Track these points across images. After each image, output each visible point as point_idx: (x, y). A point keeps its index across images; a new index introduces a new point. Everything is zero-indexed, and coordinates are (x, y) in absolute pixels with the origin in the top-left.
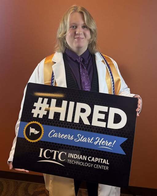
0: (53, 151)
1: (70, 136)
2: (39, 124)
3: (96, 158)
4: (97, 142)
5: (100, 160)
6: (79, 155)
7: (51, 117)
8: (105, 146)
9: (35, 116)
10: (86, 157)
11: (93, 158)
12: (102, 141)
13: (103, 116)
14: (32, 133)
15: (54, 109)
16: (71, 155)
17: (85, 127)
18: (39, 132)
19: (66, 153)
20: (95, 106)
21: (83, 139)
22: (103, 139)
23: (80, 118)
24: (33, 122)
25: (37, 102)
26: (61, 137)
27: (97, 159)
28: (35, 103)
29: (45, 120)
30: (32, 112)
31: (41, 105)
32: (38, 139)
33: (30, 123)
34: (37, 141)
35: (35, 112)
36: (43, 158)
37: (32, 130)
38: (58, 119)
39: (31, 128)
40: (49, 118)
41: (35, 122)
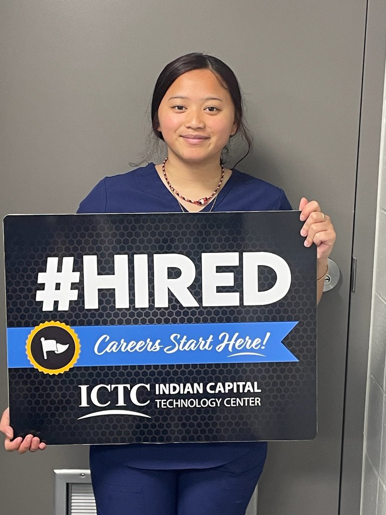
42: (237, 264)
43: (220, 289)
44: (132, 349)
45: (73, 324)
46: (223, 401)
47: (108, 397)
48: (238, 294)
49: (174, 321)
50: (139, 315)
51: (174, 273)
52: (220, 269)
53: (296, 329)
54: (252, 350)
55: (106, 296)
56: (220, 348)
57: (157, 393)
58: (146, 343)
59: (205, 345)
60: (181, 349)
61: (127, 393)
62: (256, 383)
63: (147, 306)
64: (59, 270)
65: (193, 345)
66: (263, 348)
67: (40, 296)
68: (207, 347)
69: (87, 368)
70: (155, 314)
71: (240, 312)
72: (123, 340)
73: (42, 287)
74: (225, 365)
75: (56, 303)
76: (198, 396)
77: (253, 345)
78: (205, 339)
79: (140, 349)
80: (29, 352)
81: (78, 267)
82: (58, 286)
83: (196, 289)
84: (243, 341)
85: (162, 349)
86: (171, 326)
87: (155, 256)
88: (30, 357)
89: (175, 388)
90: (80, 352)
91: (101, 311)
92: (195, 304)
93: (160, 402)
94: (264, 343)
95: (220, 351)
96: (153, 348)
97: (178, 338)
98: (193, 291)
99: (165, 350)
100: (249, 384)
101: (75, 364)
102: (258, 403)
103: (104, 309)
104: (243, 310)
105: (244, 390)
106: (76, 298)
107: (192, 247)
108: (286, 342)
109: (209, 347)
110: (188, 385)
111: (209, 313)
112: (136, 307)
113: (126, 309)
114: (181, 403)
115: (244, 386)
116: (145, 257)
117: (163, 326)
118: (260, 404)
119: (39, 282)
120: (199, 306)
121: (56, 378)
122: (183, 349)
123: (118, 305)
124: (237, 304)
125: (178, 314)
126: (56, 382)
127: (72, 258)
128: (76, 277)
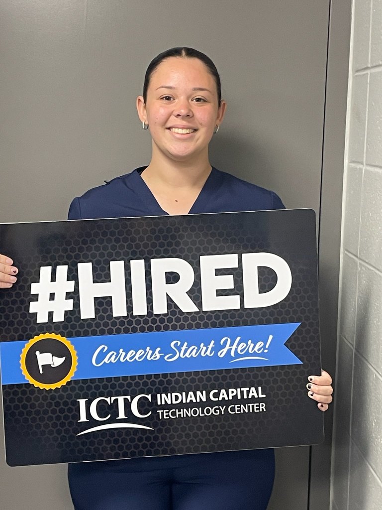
42: (237, 266)
43: (220, 293)
44: (131, 358)
46: (227, 409)
47: (108, 411)
48: (238, 297)
49: (174, 328)
50: (138, 322)
51: (172, 278)
52: (219, 272)
53: (298, 330)
54: (255, 354)
55: (103, 304)
56: (222, 353)
57: (159, 403)
58: (145, 351)
59: (206, 351)
60: (182, 356)
61: (127, 405)
62: (260, 388)
63: (145, 313)
64: (53, 279)
65: (195, 351)
66: (266, 351)
67: (33, 307)
68: (208, 353)
69: (85, 381)
70: (154, 321)
71: (241, 316)
72: (121, 350)
73: (36, 298)
74: (228, 371)
75: (51, 314)
77: (256, 349)
78: (206, 345)
79: (140, 358)
80: (23, 367)
81: (73, 275)
82: (52, 296)
83: (195, 293)
84: (245, 345)
85: (162, 357)
86: (170, 332)
87: (152, 260)
88: (25, 372)
89: (177, 398)
90: (77, 364)
91: (98, 320)
92: (197, 310)
93: (163, 413)
94: (267, 347)
95: (222, 356)
96: (154, 356)
97: (178, 345)
98: (192, 296)
99: (166, 358)
100: (253, 389)
101: (72, 378)
102: (263, 409)
103: (101, 318)
104: (244, 313)
105: (248, 395)
106: (71, 308)
107: (190, 250)
108: (289, 344)
109: (210, 354)
110: (191, 393)
111: (209, 318)
112: (134, 315)
113: (124, 317)
114: (184, 412)
115: (248, 392)
116: (142, 262)
117: (162, 333)
118: (265, 410)
119: (32, 292)
120: (199, 311)
121: (53, 393)
122: (184, 356)
123: (116, 314)
124: (238, 307)
125: (178, 320)
126: (53, 398)
127: (66, 267)
128: (70, 286)
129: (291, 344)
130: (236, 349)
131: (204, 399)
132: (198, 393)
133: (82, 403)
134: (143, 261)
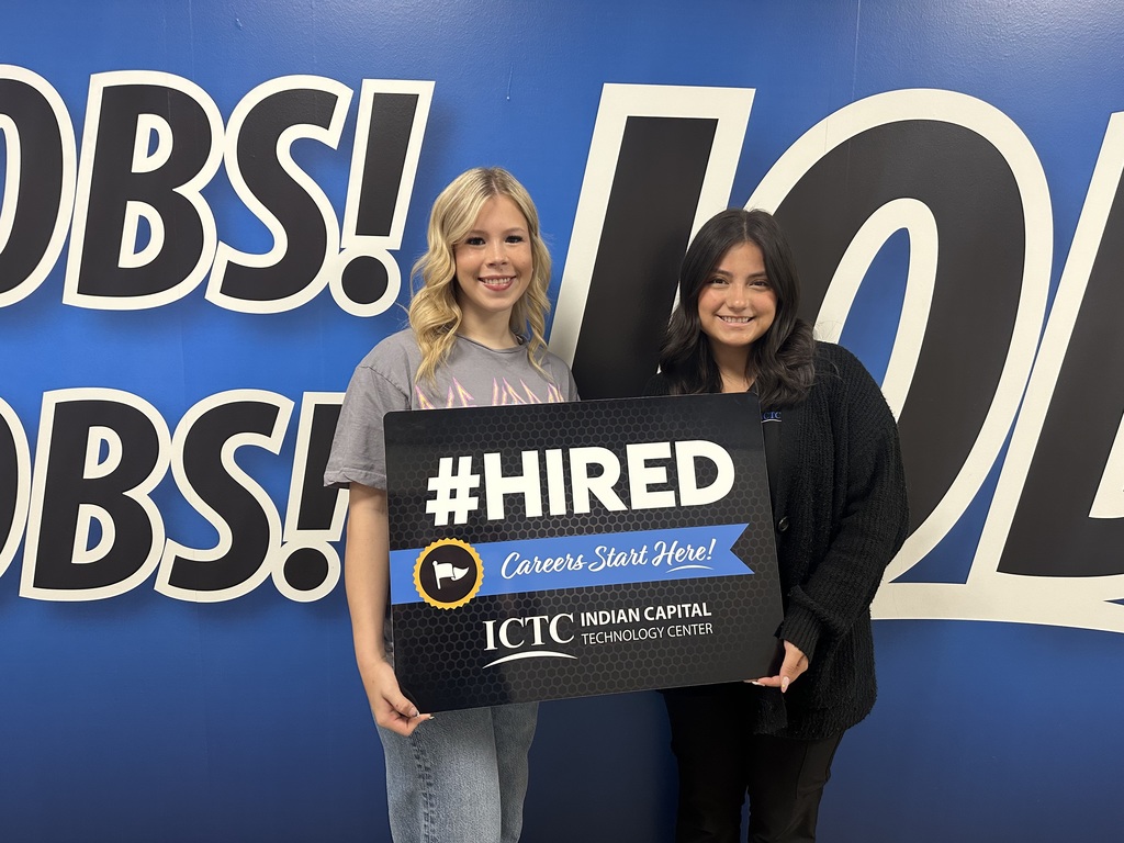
0: (527, 619)
1: (572, 560)
2: (461, 543)
3: (669, 607)
4: (660, 557)
5: (683, 609)
6: (613, 612)
7: (496, 511)
8: (687, 562)
9: (441, 520)
10: (637, 610)
11: (660, 608)
12: (675, 551)
13: (660, 475)
14: (446, 580)
15: (498, 485)
16: (588, 618)
17: (612, 520)
18: (466, 570)
19: (571, 617)
20: (630, 448)
21: (615, 560)
22: (676, 542)
23: (592, 497)
24: (441, 543)
25: (436, 475)
26: (544, 568)
27: (672, 610)
28: (430, 479)
29: (477, 527)
30: (428, 511)
31: (454, 482)
32: (472, 595)
33: (428, 550)
34: (467, 600)
35: (439, 509)
36: (501, 650)
37: (443, 571)
38: (522, 512)
39: (435, 563)
40: (489, 518)
41: (447, 542)
42: (668, 455)
43: (652, 488)
44: (548, 569)
45: (472, 541)
46: (666, 630)
47: (521, 635)
48: (673, 493)
49: (599, 530)
50: (556, 524)
51: (595, 470)
52: (649, 463)
53: (746, 533)
54: (696, 562)
55: (514, 502)
56: (657, 561)
57: (583, 624)
58: (565, 560)
59: (638, 558)
60: (609, 565)
61: (545, 627)
62: (704, 604)
63: (564, 512)
64: (455, 472)
65: (624, 558)
66: (709, 558)
67: (431, 507)
68: (640, 560)
69: (493, 598)
70: (575, 523)
71: (677, 515)
72: (536, 558)
73: (433, 495)
74: (665, 583)
75: (451, 515)
76: (634, 625)
77: (697, 555)
78: (638, 551)
79: (558, 568)
80: (417, 582)
81: (478, 468)
82: (453, 494)
83: (622, 488)
84: (684, 551)
85: (586, 567)
86: (595, 536)
87: (571, 450)
88: (419, 588)
89: (605, 617)
90: (483, 577)
91: (507, 522)
92: (624, 508)
93: (588, 637)
94: (710, 553)
95: (656, 564)
96: (575, 565)
97: (604, 552)
98: (619, 492)
99: (590, 567)
100: (696, 605)
101: (477, 594)
102: (709, 631)
103: (512, 519)
104: (681, 512)
105: (690, 613)
106: (476, 507)
107: (615, 438)
108: (736, 550)
110: (621, 611)
111: (640, 518)
112: (552, 514)
113: (538, 518)
114: (614, 636)
115: (690, 609)
117: (585, 537)
118: (712, 633)
119: (430, 489)
120: (627, 509)
121: (453, 614)
122: (612, 565)
123: (529, 514)
124: (673, 504)
125: (603, 521)
126: (453, 620)
127: (470, 458)
128: (475, 481)
129: (739, 549)
130: (674, 556)
131: (638, 619)
132: (631, 611)
133: (490, 625)
134: (560, 451)
